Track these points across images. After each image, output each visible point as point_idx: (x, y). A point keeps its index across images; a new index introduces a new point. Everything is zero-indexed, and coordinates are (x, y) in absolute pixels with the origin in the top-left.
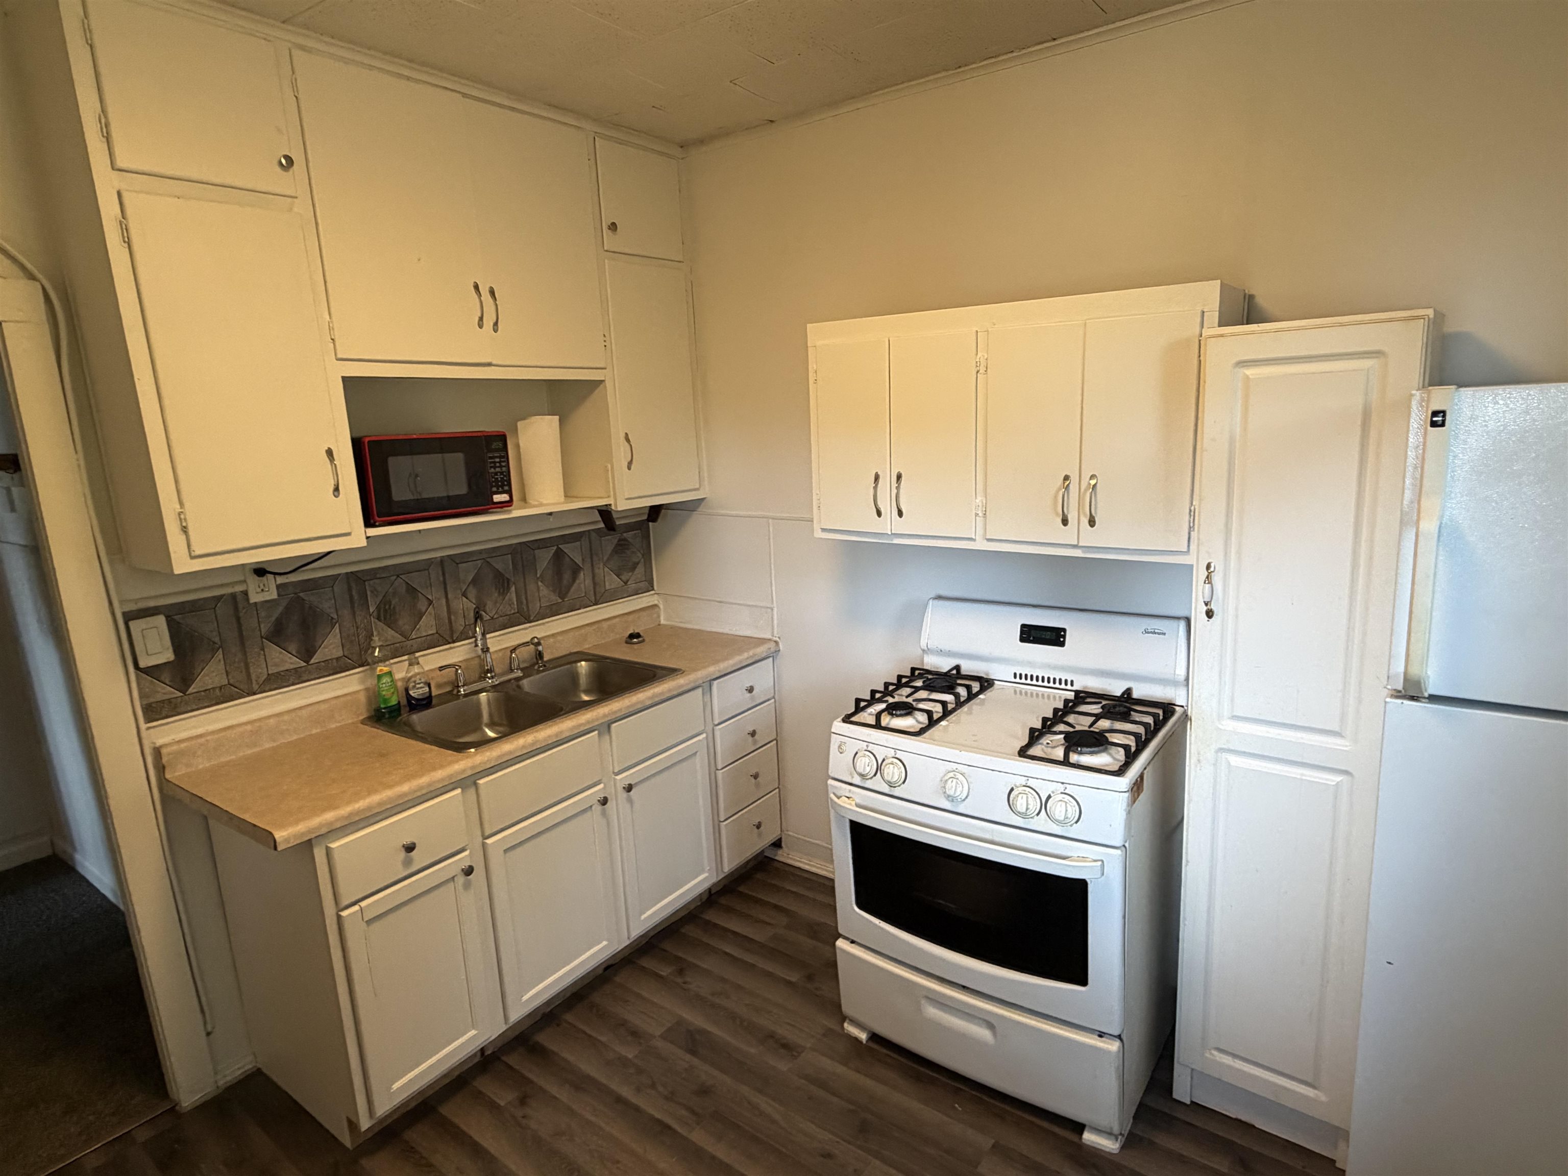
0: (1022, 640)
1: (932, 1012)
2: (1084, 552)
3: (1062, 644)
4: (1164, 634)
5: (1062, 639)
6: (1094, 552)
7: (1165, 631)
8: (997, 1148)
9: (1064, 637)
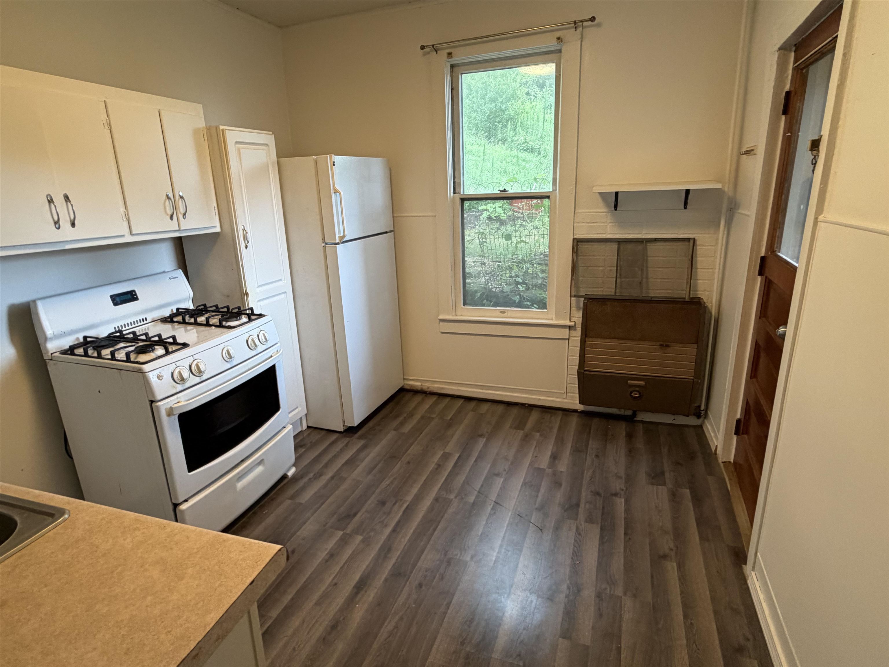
0: (116, 304)
1: (240, 485)
2: (180, 233)
3: (137, 299)
4: (177, 277)
5: (135, 296)
6: (185, 233)
7: (177, 276)
8: (292, 497)
9: (136, 294)
